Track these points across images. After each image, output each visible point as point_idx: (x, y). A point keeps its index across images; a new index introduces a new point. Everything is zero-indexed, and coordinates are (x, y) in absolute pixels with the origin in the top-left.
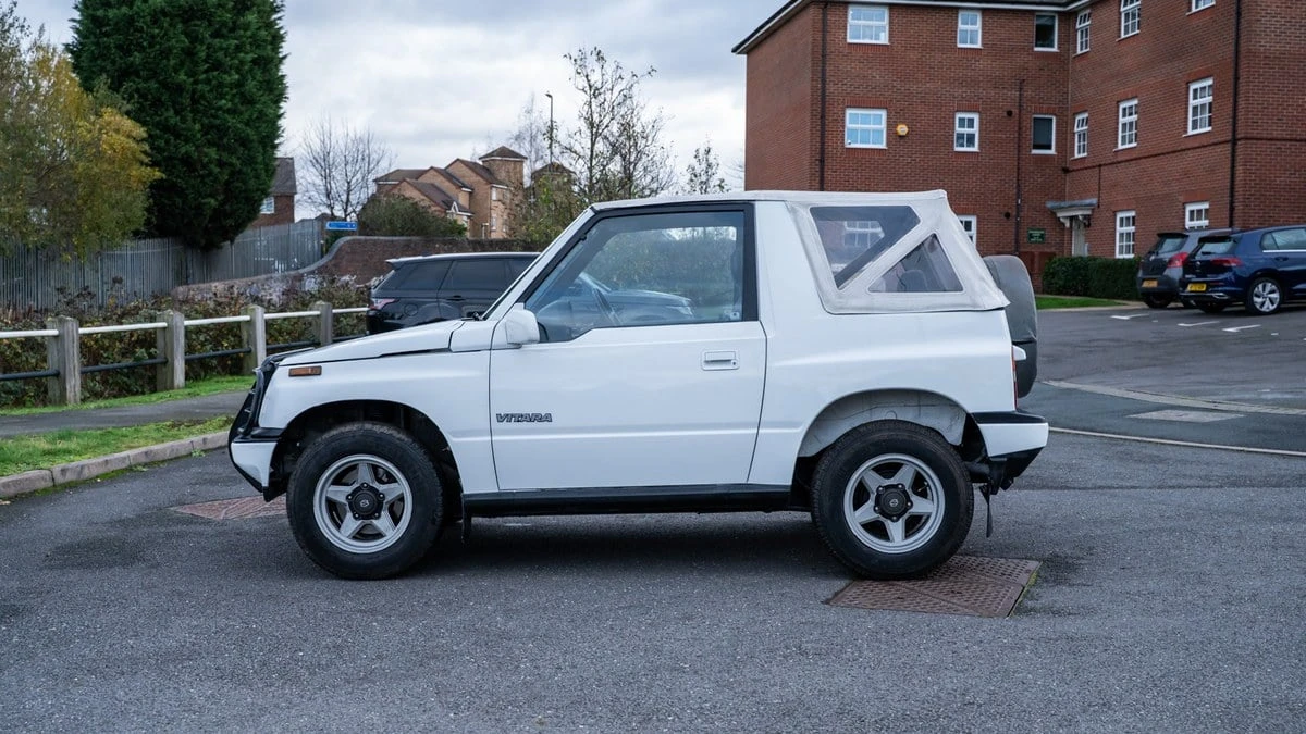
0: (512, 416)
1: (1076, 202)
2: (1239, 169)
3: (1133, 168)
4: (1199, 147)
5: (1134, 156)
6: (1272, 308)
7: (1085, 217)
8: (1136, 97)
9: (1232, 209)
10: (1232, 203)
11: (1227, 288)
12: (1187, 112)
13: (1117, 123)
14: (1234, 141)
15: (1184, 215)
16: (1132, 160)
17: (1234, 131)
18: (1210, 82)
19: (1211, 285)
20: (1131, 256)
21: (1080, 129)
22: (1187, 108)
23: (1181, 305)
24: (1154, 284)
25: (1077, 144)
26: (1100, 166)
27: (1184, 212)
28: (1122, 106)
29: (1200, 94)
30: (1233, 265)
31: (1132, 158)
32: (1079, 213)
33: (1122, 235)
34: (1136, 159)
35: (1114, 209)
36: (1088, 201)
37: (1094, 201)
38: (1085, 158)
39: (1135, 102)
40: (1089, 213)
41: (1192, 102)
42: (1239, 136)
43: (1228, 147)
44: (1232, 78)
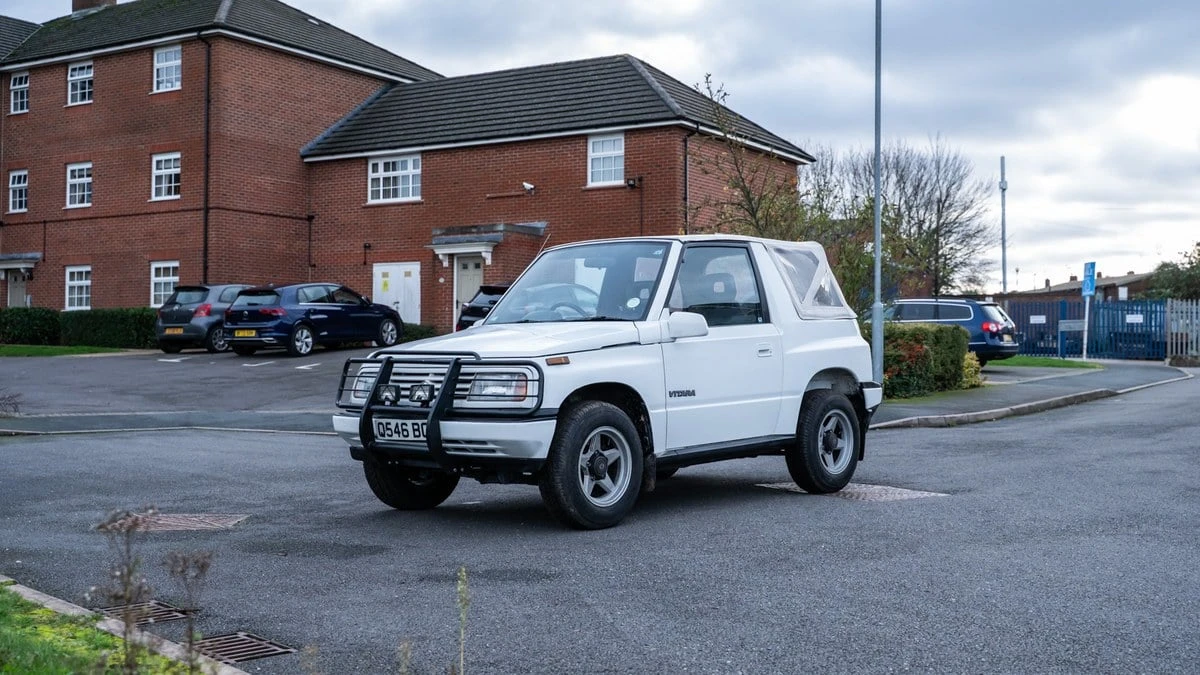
0: (678, 392)
1: (15, 255)
2: (212, 234)
3: (88, 226)
4: (166, 212)
5: (89, 215)
6: (309, 350)
7: (28, 270)
8: (90, 161)
9: (206, 268)
10: (205, 263)
11: (274, 334)
12: (150, 180)
13: (65, 183)
14: (207, 210)
15: (150, 272)
16: (85, 219)
17: (207, 201)
18: (178, 155)
19: (260, 331)
20: (89, 308)
21: (16, 185)
22: (151, 176)
23: (205, 350)
24: (180, 331)
25: (11, 200)
26: (45, 222)
27: (150, 269)
28: (70, 168)
29: (165, 165)
30: (280, 314)
31: (82, 217)
32: (22, 266)
33: (72, 288)
34: (91, 218)
35: (62, 262)
36: (29, 255)
37: (39, 255)
38: (24, 213)
39: (89, 165)
40: (32, 266)
41: (155, 172)
42: (211, 206)
43: (201, 214)
44: (203, 155)
